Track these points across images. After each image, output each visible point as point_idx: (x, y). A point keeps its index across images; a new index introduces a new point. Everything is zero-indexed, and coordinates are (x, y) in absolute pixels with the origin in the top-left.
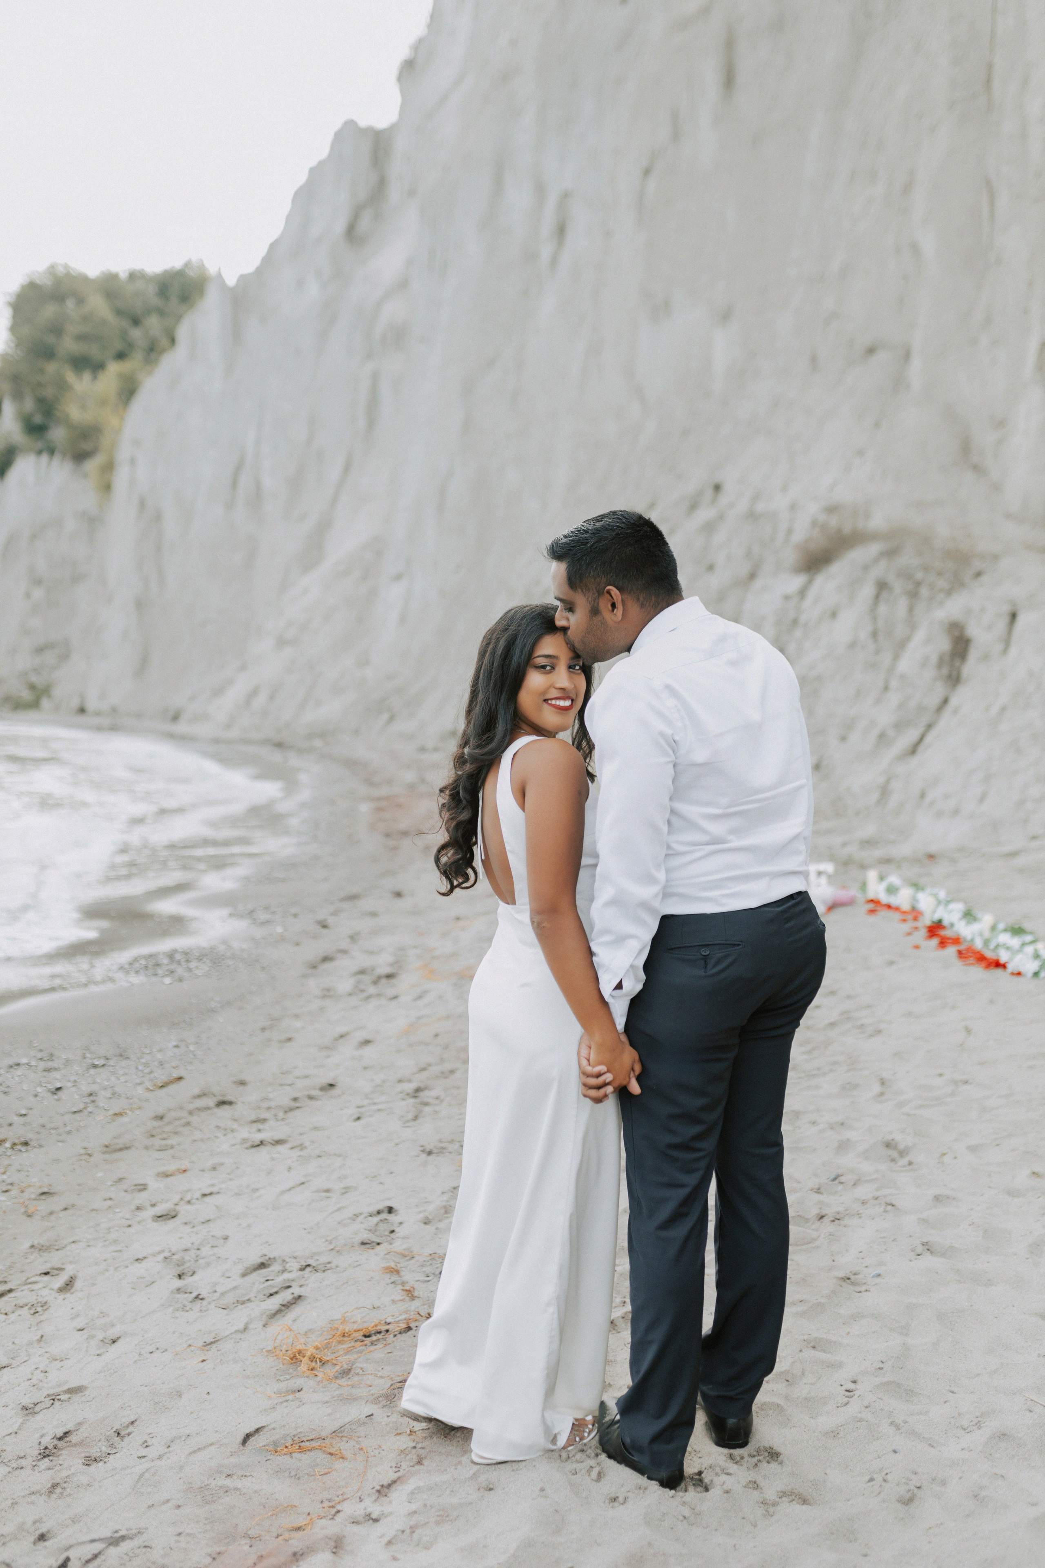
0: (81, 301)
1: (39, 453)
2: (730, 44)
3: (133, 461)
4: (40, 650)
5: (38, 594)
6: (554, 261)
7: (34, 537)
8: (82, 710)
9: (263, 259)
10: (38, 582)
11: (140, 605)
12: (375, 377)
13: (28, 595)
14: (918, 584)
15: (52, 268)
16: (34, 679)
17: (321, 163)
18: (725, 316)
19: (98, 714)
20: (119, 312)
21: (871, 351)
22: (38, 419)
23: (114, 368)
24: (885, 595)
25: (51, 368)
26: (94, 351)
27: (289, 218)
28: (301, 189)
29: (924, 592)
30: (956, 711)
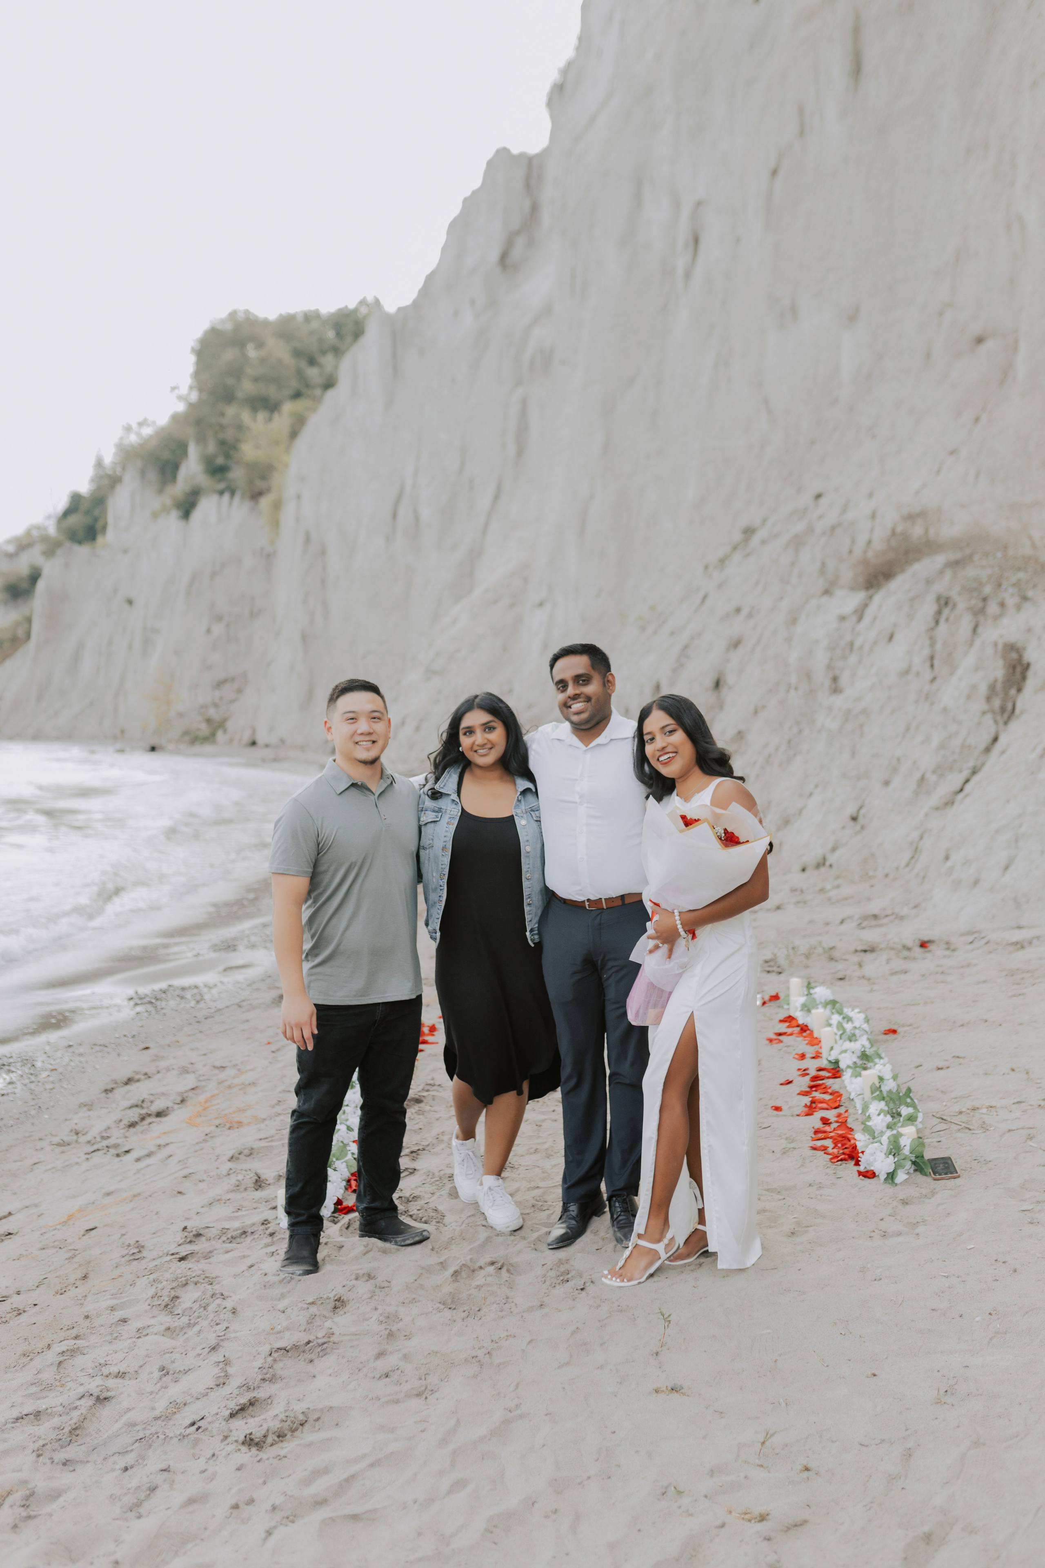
0: (260, 345)
1: (221, 493)
2: (857, 30)
3: (299, 497)
4: (219, 685)
5: (218, 629)
6: (688, 275)
7: (214, 575)
8: (254, 743)
9: (420, 291)
10: (219, 618)
11: (304, 638)
12: (524, 403)
13: (209, 631)
14: (985, 600)
15: (233, 315)
16: (212, 712)
17: (474, 192)
18: (853, 317)
19: (267, 746)
20: (297, 353)
21: (980, 340)
22: (220, 461)
23: (288, 407)
24: (946, 612)
25: (231, 411)
26: (272, 392)
27: (443, 249)
28: (455, 219)
29: (992, 608)
30: (1003, 752)
